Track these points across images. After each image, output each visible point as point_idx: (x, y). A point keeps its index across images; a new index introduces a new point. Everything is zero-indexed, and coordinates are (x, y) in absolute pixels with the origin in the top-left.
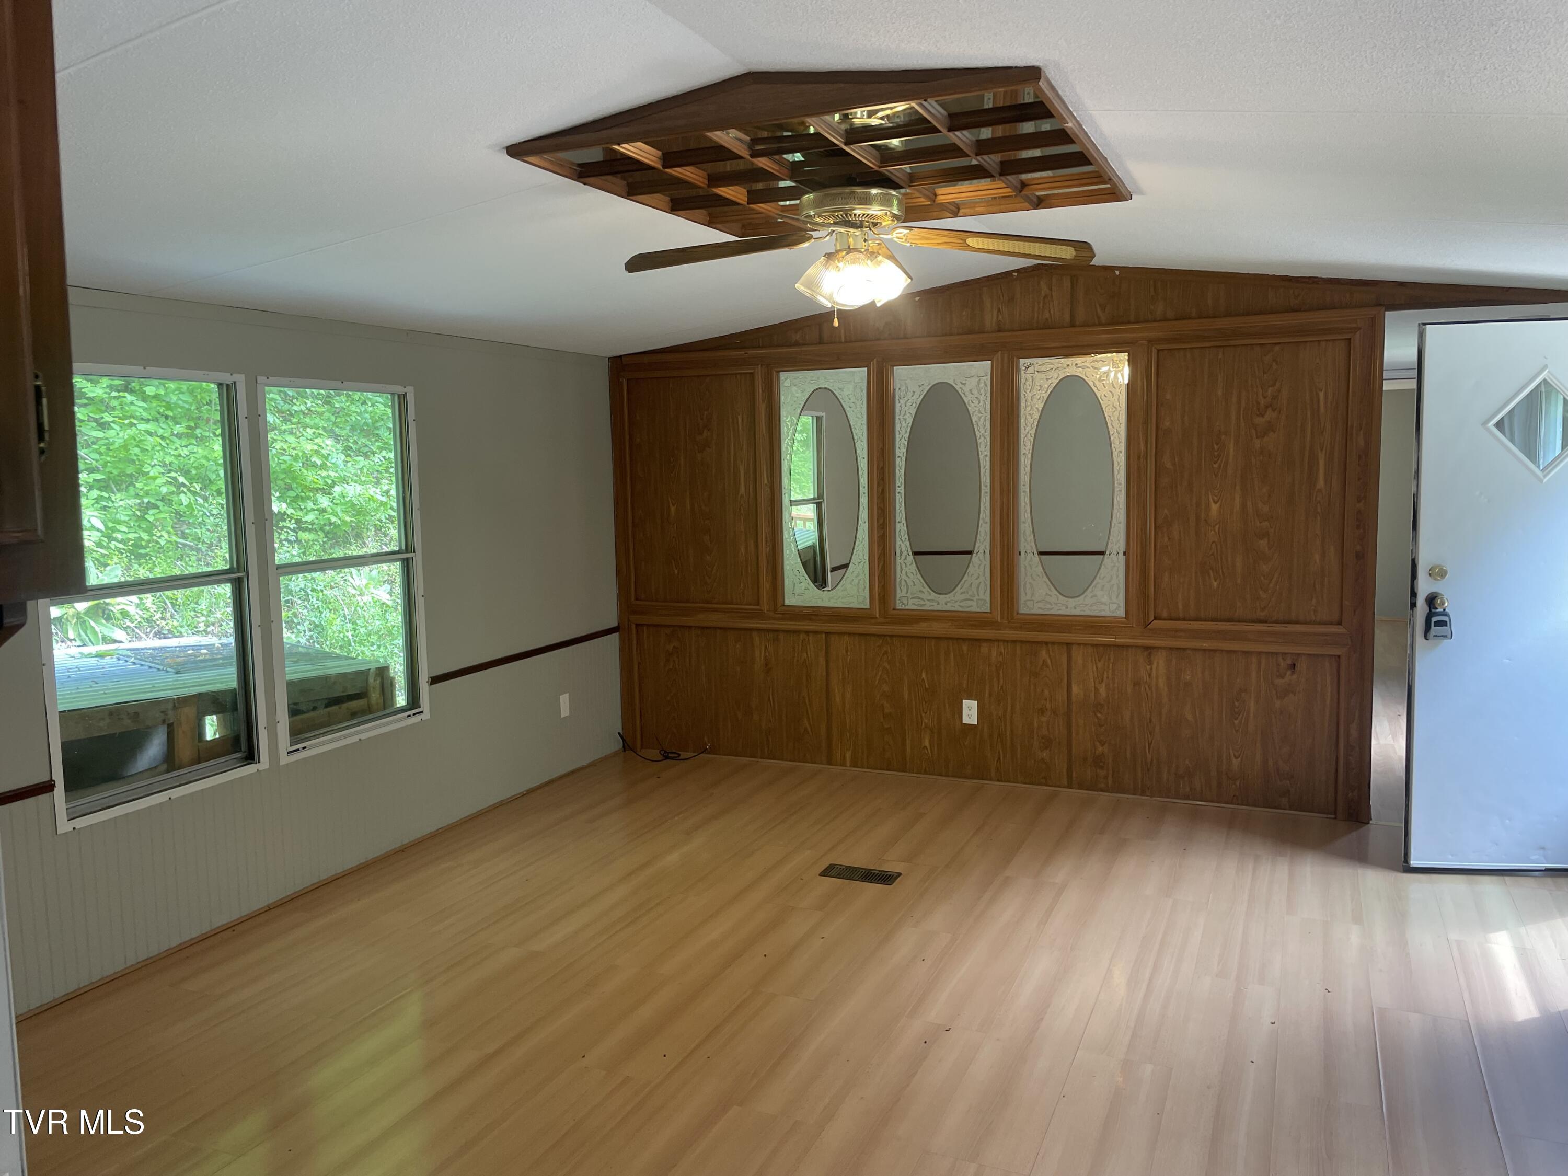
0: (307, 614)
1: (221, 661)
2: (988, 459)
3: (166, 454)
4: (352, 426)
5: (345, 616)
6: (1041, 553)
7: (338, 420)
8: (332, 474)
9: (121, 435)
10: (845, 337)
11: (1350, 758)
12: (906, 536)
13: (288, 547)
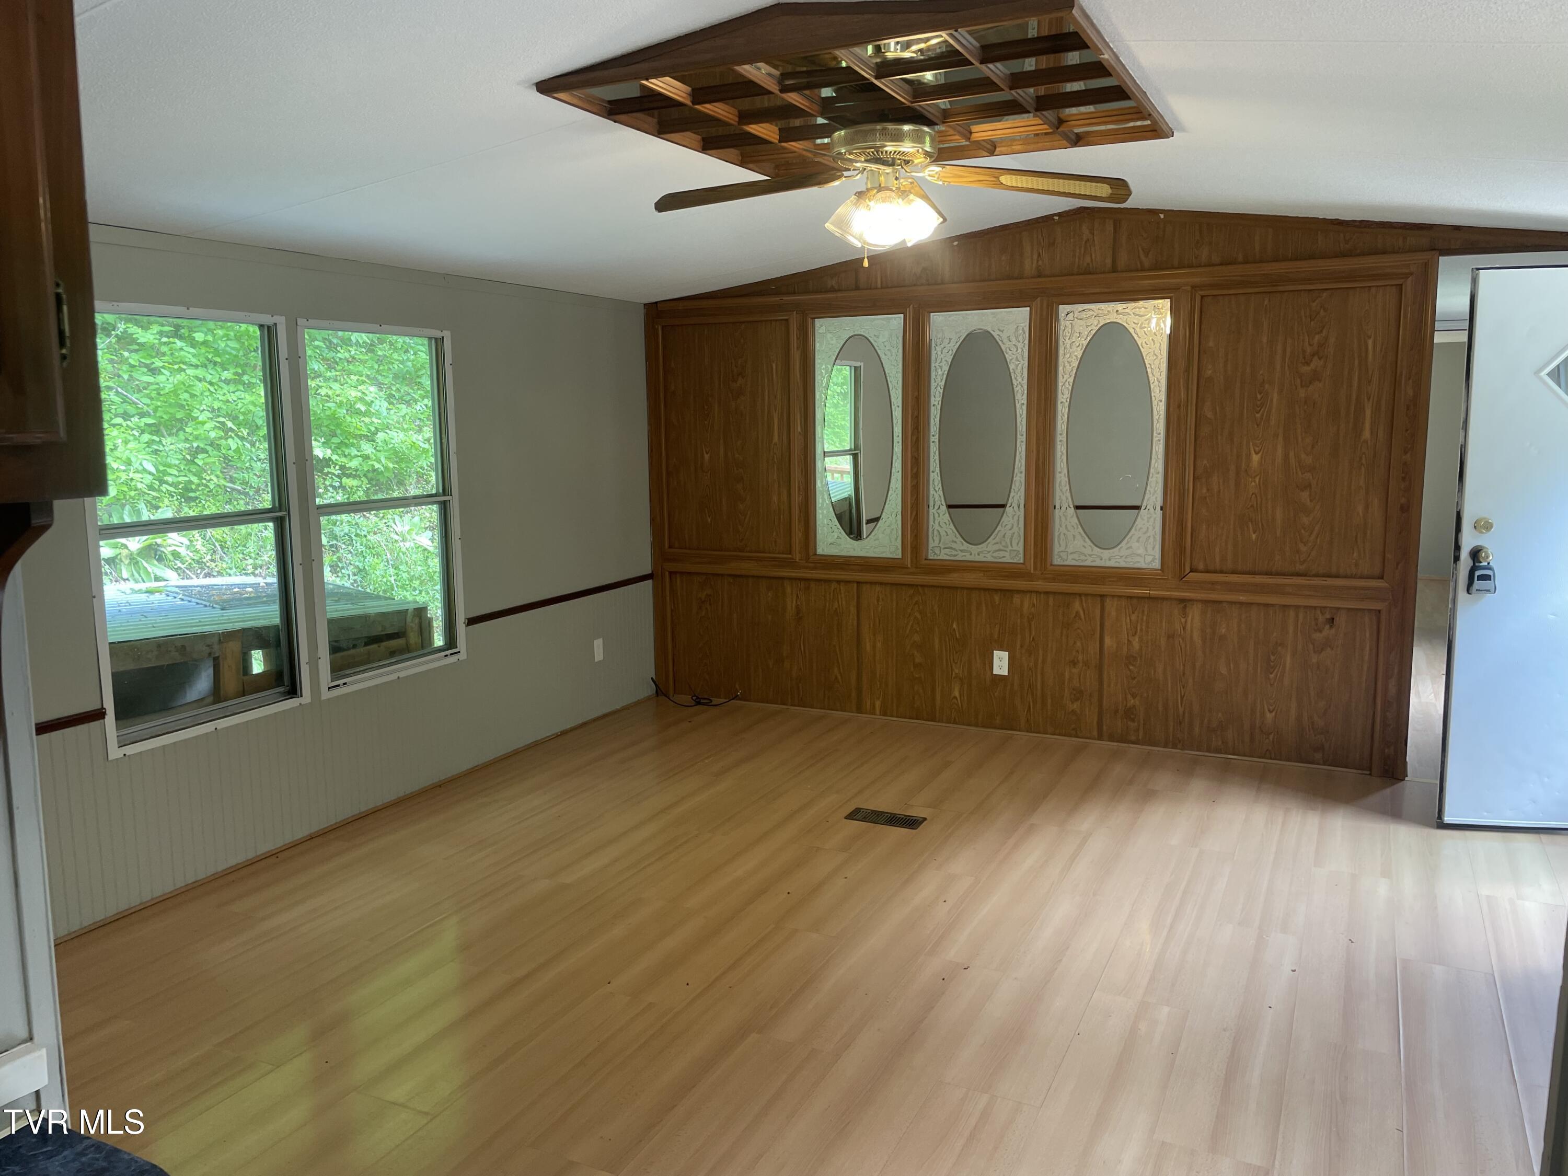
0: (351, 558)
1: (265, 599)
2: (1025, 407)
3: (214, 400)
4: (394, 374)
5: (388, 561)
6: (1077, 508)
7: (381, 368)
8: (375, 420)
9: (171, 379)
10: (882, 282)
11: (1388, 714)
12: (940, 486)
13: (333, 493)
